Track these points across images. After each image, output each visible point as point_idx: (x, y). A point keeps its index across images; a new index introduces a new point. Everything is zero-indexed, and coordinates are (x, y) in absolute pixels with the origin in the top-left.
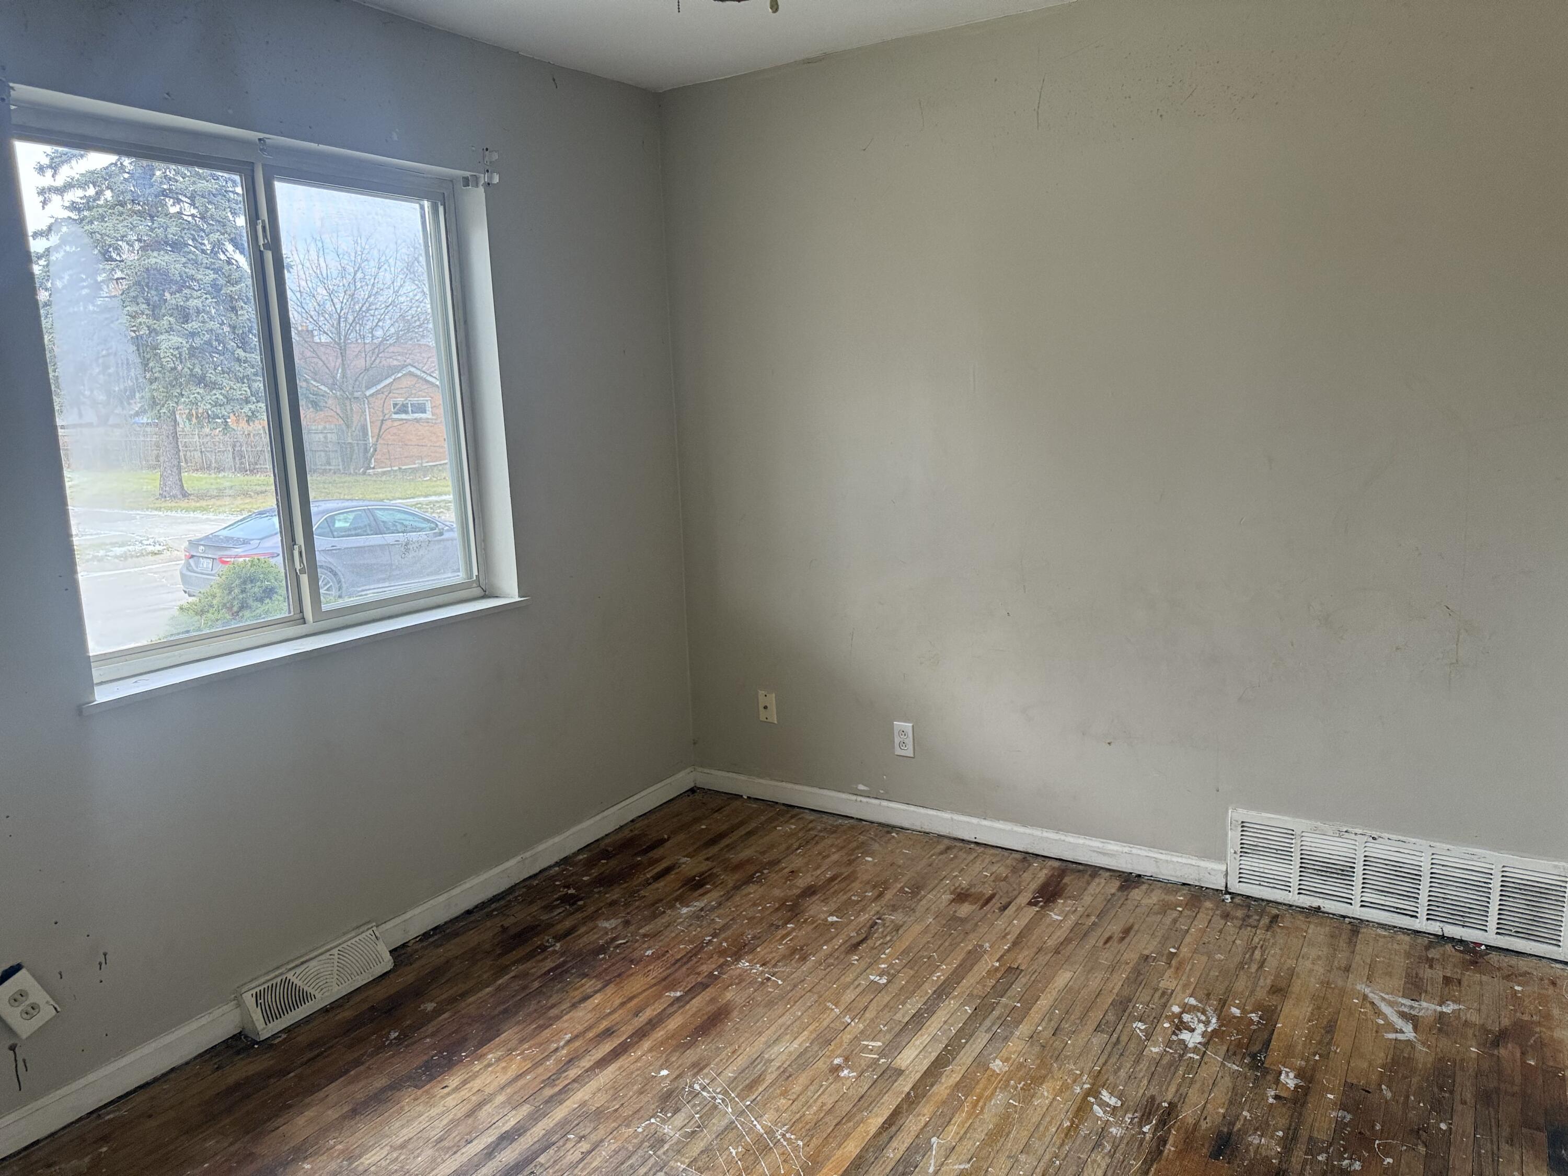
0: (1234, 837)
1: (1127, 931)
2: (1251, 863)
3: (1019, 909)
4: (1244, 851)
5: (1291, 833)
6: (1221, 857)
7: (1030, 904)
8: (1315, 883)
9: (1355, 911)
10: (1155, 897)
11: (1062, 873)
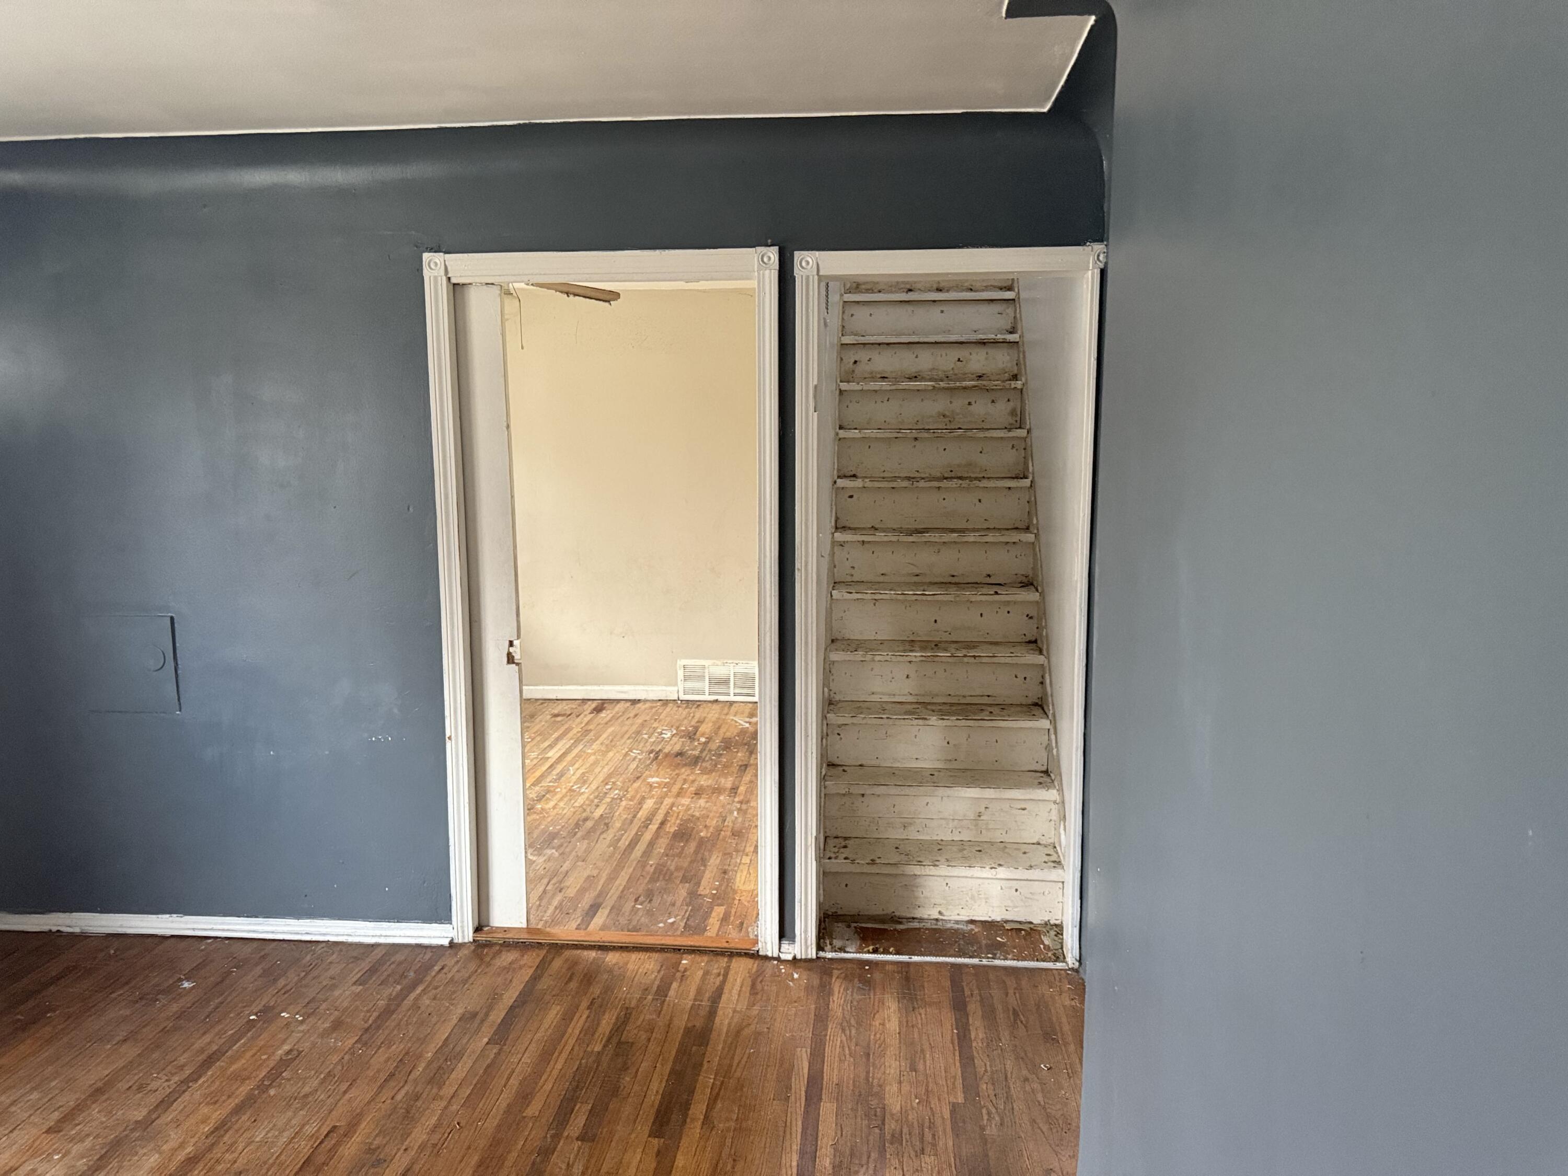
0: (681, 674)
1: (636, 715)
2: (690, 684)
3: (586, 715)
4: (686, 678)
5: (704, 667)
6: (676, 684)
7: (590, 713)
8: (717, 689)
9: (732, 698)
10: (648, 705)
11: (603, 704)
